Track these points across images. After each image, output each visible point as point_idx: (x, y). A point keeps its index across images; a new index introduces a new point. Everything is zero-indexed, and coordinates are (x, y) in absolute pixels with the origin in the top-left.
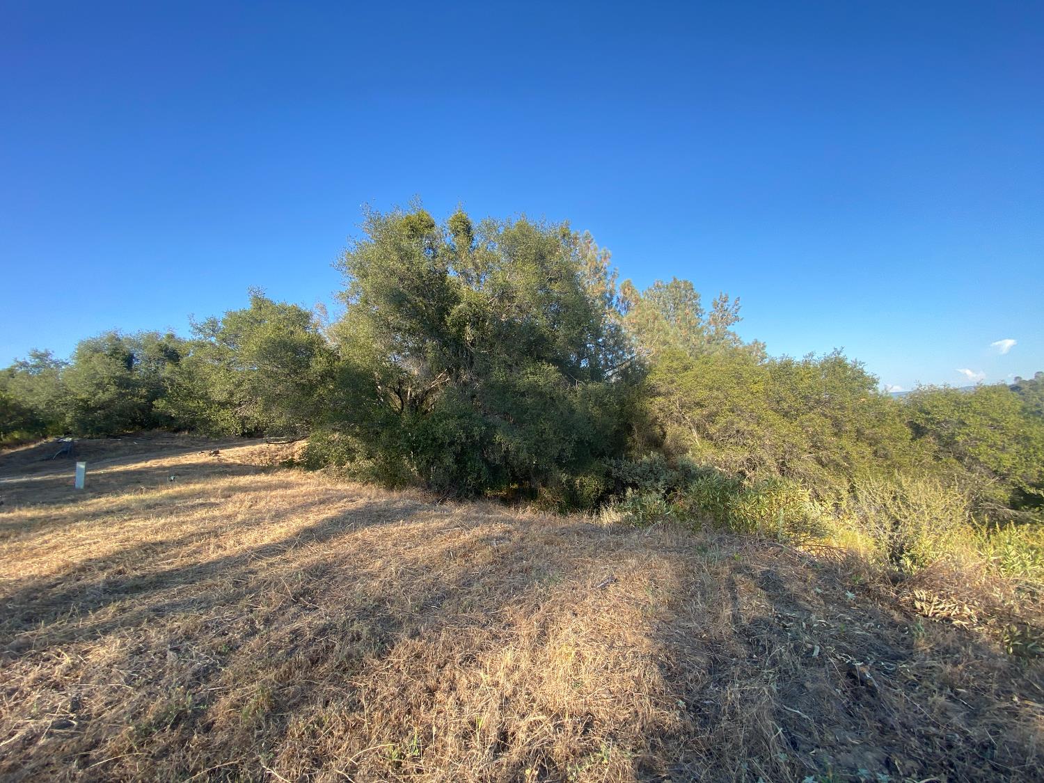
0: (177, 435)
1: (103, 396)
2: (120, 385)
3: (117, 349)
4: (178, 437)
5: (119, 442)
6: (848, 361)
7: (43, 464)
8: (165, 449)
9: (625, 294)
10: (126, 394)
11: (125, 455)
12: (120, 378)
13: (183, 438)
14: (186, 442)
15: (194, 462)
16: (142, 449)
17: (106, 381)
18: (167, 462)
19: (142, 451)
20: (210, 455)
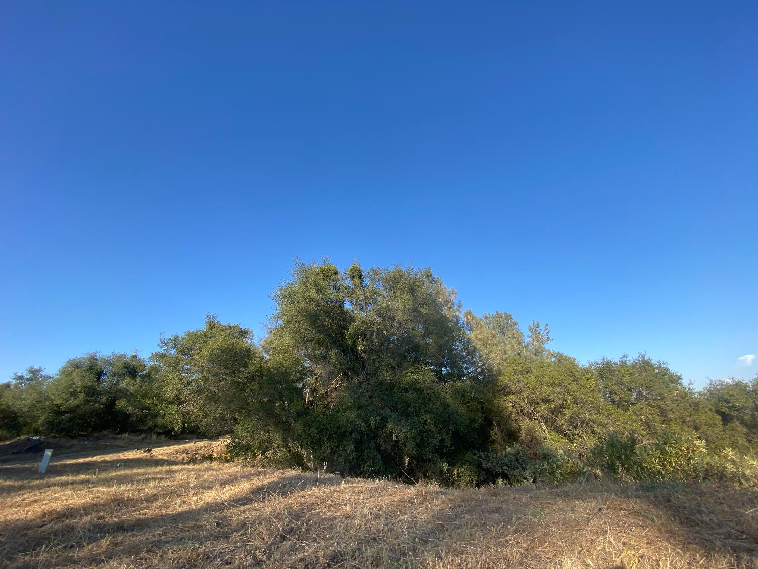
0: (119, 436)
1: (73, 402)
2: (88, 394)
3: (93, 366)
4: (120, 438)
5: (75, 441)
6: (654, 362)
7: (13, 456)
8: (109, 447)
9: (468, 319)
10: (90, 401)
11: (77, 451)
12: (89, 387)
13: (124, 439)
14: (126, 442)
15: (131, 458)
16: (90, 448)
17: (79, 390)
18: (108, 457)
19: (91, 449)
20: (145, 452)
